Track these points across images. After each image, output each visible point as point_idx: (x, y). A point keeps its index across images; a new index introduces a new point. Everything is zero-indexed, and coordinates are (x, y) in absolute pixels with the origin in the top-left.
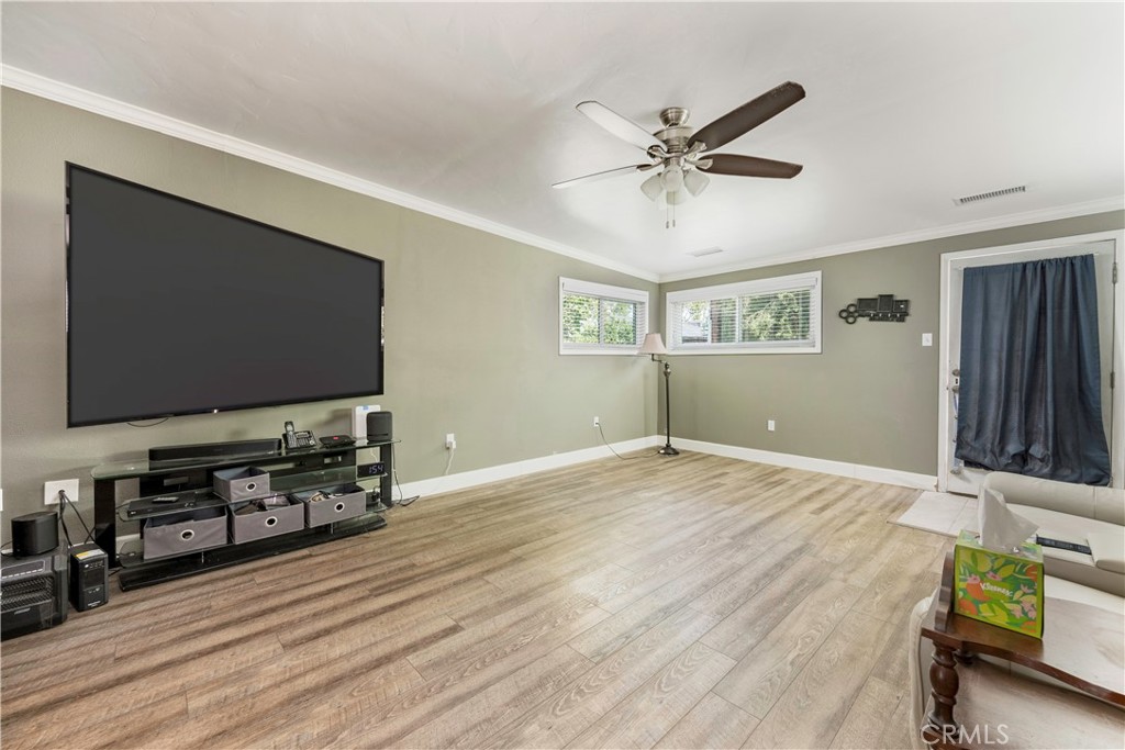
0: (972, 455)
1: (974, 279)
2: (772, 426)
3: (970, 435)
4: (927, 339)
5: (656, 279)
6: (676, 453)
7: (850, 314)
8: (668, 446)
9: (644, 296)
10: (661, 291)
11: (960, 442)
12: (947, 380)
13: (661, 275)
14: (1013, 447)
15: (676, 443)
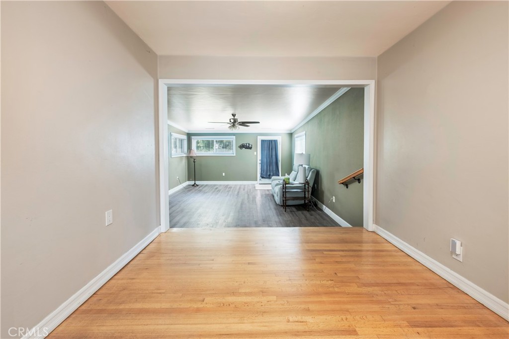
0: (263, 176)
1: (263, 141)
2: (224, 174)
3: (263, 172)
4: (255, 153)
5: (187, 132)
6: (197, 185)
7: (241, 147)
8: (195, 184)
9: (185, 137)
10: (189, 136)
11: (261, 174)
12: (259, 162)
13: (189, 131)
14: (268, 174)
15: (197, 183)
